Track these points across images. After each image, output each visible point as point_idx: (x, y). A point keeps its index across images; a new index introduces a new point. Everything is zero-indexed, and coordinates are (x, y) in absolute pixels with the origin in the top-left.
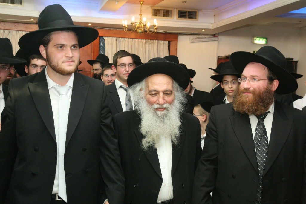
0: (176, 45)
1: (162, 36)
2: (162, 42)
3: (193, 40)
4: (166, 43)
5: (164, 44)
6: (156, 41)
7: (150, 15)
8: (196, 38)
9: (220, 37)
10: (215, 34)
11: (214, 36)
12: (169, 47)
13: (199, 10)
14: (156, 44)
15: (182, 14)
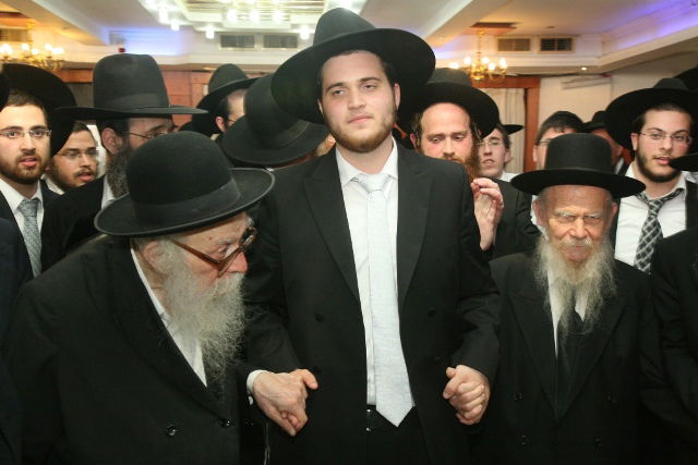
0: (538, 95)
1: (514, 80)
2: (513, 91)
3: (565, 86)
4: (521, 91)
5: (517, 93)
6: (503, 90)
7: (493, 50)
8: (573, 81)
9: (615, 77)
10: (605, 74)
11: (604, 75)
12: (526, 98)
13: (577, 35)
14: (503, 96)
15: (549, 44)
